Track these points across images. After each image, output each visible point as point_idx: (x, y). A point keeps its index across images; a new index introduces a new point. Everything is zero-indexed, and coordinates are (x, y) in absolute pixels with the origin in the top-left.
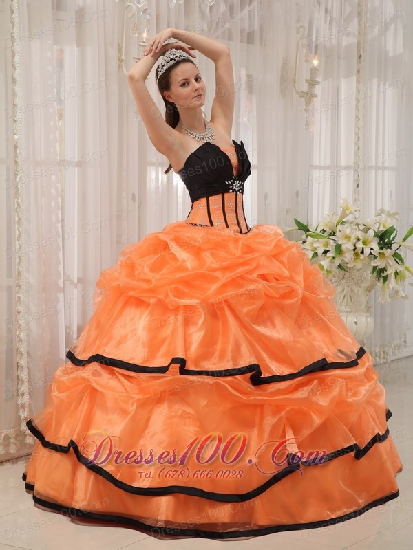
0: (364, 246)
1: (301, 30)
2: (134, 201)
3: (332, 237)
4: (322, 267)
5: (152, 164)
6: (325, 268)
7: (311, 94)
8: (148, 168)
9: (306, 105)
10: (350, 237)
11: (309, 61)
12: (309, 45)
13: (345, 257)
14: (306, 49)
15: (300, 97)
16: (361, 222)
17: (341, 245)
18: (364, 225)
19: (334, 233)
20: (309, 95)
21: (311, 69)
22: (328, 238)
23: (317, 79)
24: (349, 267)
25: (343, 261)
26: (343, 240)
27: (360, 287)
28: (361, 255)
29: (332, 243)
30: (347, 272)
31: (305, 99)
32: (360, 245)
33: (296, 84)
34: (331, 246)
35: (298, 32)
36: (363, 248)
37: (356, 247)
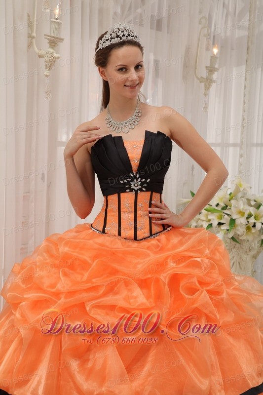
0: (255, 221)
1: (204, 21)
2: (44, 181)
3: (225, 211)
7: (211, 80)
9: (205, 90)
10: (244, 213)
11: (209, 50)
12: (209, 35)
13: (238, 230)
14: (207, 39)
15: (201, 82)
16: (252, 198)
17: (235, 220)
18: (255, 201)
19: (227, 206)
20: (208, 81)
21: (211, 57)
22: (223, 213)
23: (216, 66)
24: (241, 240)
25: (236, 234)
26: (237, 214)
27: (248, 255)
28: (253, 229)
29: (226, 216)
30: (238, 243)
31: (205, 84)
32: (252, 220)
33: (197, 70)
34: (226, 220)
35: (200, 23)
36: (255, 223)
37: (248, 222)
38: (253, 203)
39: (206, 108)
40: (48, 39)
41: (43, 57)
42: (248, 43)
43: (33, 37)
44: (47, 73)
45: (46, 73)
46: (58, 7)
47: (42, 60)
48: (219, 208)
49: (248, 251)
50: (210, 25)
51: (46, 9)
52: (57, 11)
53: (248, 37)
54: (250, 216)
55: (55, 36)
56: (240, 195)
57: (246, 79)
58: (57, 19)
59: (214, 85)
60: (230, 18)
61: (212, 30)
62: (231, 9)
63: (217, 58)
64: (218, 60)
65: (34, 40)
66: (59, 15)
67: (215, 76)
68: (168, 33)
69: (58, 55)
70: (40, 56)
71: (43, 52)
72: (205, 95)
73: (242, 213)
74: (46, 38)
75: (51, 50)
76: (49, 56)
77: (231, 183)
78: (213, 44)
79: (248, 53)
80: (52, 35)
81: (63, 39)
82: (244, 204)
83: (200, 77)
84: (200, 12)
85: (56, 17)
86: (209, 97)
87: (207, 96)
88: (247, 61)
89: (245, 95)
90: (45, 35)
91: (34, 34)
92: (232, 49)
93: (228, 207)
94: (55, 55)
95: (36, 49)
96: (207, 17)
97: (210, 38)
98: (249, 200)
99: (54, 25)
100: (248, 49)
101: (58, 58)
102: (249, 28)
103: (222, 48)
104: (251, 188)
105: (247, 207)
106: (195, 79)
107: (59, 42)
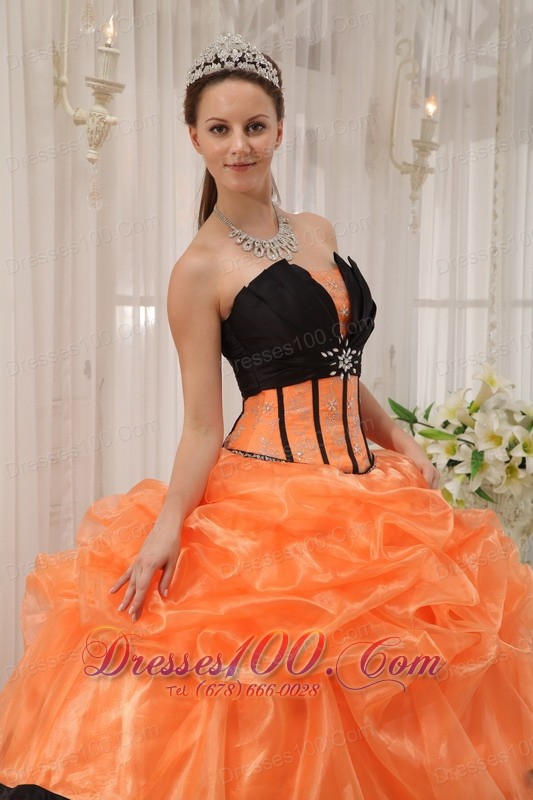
0: (524, 454)
1: (404, 47)
2: (89, 377)
3: (462, 436)
4: (447, 495)
5: (126, 301)
6: (454, 498)
7: (423, 168)
8: (118, 309)
9: (413, 188)
10: (501, 438)
11: (418, 106)
12: (418, 76)
13: (490, 475)
14: (413, 83)
15: (402, 173)
16: (516, 408)
17: (483, 452)
18: (523, 414)
19: (465, 427)
20: (419, 169)
21: (423, 120)
22: (459, 439)
23: (434, 140)
24: (497, 494)
25: (485, 482)
26: (486, 442)
27: (512, 527)
28: (520, 471)
29: (464, 447)
30: (492, 501)
31: (412, 177)
32: (518, 453)
33: (394, 149)
34: (464, 454)
35: (398, 51)
36: (524, 459)
37: (511, 457)
38: (519, 418)
39: (415, 225)
40: (93, 87)
41: (83, 122)
42: (499, 91)
43: (63, 84)
44: (92, 154)
45: (90, 156)
46: (111, 23)
47: (83, 128)
48: (450, 431)
49: (512, 518)
50: (418, 56)
51: (87, 27)
52: (110, 30)
53: (499, 80)
54: (513, 444)
55: (107, 80)
56: (491, 403)
57: (496, 167)
58: (109, 46)
59: (430, 179)
60: (459, 40)
61: (424, 65)
62: (460, 22)
63: (436, 122)
64: (437, 127)
65: (64, 91)
66: (113, 38)
67: (432, 160)
68: (333, 73)
69: (114, 119)
70: (78, 122)
71: (83, 113)
72: (413, 199)
73: (496, 439)
74: (89, 85)
75: (99, 109)
76: (96, 120)
77: (473, 378)
78: (427, 95)
79: (499, 114)
80: (101, 78)
81: (122, 87)
82: (500, 421)
83: (400, 164)
84: (397, 31)
85: (109, 42)
86: (420, 203)
87: (417, 202)
88: (497, 130)
89: (495, 200)
90: (88, 79)
91: (64, 78)
92: (466, 106)
93: (468, 429)
94: (108, 118)
95: (70, 109)
96: (412, 39)
97: (419, 83)
98: (510, 413)
99: (103, 59)
100: (498, 105)
101: (115, 123)
102: (499, 62)
103: (445, 104)
104: (513, 386)
105: (506, 426)
106: (392, 166)
107: (116, 91)
